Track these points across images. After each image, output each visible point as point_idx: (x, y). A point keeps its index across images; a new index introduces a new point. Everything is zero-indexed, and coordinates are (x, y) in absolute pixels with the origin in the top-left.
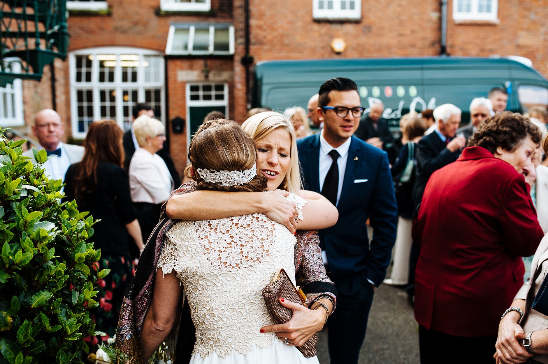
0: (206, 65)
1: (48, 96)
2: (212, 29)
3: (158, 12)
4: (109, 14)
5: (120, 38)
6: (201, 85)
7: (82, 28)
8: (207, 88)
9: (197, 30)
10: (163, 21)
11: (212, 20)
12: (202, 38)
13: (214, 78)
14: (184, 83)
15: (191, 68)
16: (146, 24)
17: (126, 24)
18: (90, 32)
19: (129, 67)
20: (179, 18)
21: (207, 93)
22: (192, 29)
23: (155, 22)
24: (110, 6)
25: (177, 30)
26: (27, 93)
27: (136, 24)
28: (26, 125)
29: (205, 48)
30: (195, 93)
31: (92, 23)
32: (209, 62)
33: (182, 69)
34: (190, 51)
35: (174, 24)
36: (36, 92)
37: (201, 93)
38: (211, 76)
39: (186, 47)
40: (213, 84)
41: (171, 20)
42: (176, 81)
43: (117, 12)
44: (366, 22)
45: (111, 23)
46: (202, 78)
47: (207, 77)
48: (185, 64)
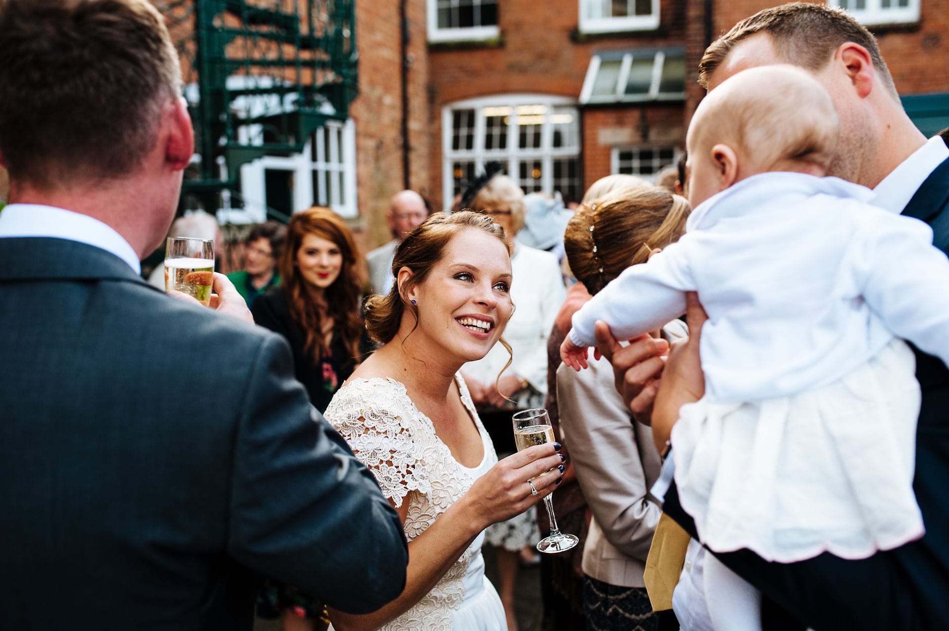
0: (643, 118)
1: (397, 172)
2: (660, 59)
3: (576, 37)
4: (500, 45)
5: (516, 80)
6: (635, 150)
7: (462, 69)
8: (646, 155)
9: (636, 62)
10: (581, 51)
11: (661, 44)
12: (641, 74)
13: (657, 138)
14: (608, 149)
15: (620, 123)
16: (555, 57)
17: (525, 58)
18: (473, 73)
19: (530, 125)
20: (608, 44)
21: (646, 163)
22: (627, 60)
23: (569, 52)
24: (503, 33)
25: (604, 64)
26: (364, 170)
27: (540, 57)
28: (359, 216)
29: (645, 89)
30: (626, 164)
31: (475, 60)
32: (650, 114)
33: (606, 125)
34: (620, 95)
35: (599, 53)
36: (378, 169)
37: (636, 163)
38: (653, 135)
39: (614, 90)
40: (656, 149)
41: (595, 47)
42: (595, 145)
43: (513, 41)
44: (929, 27)
45: (504, 59)
46: (637, 138)
47: (645, 136)
48: (611, 117)
